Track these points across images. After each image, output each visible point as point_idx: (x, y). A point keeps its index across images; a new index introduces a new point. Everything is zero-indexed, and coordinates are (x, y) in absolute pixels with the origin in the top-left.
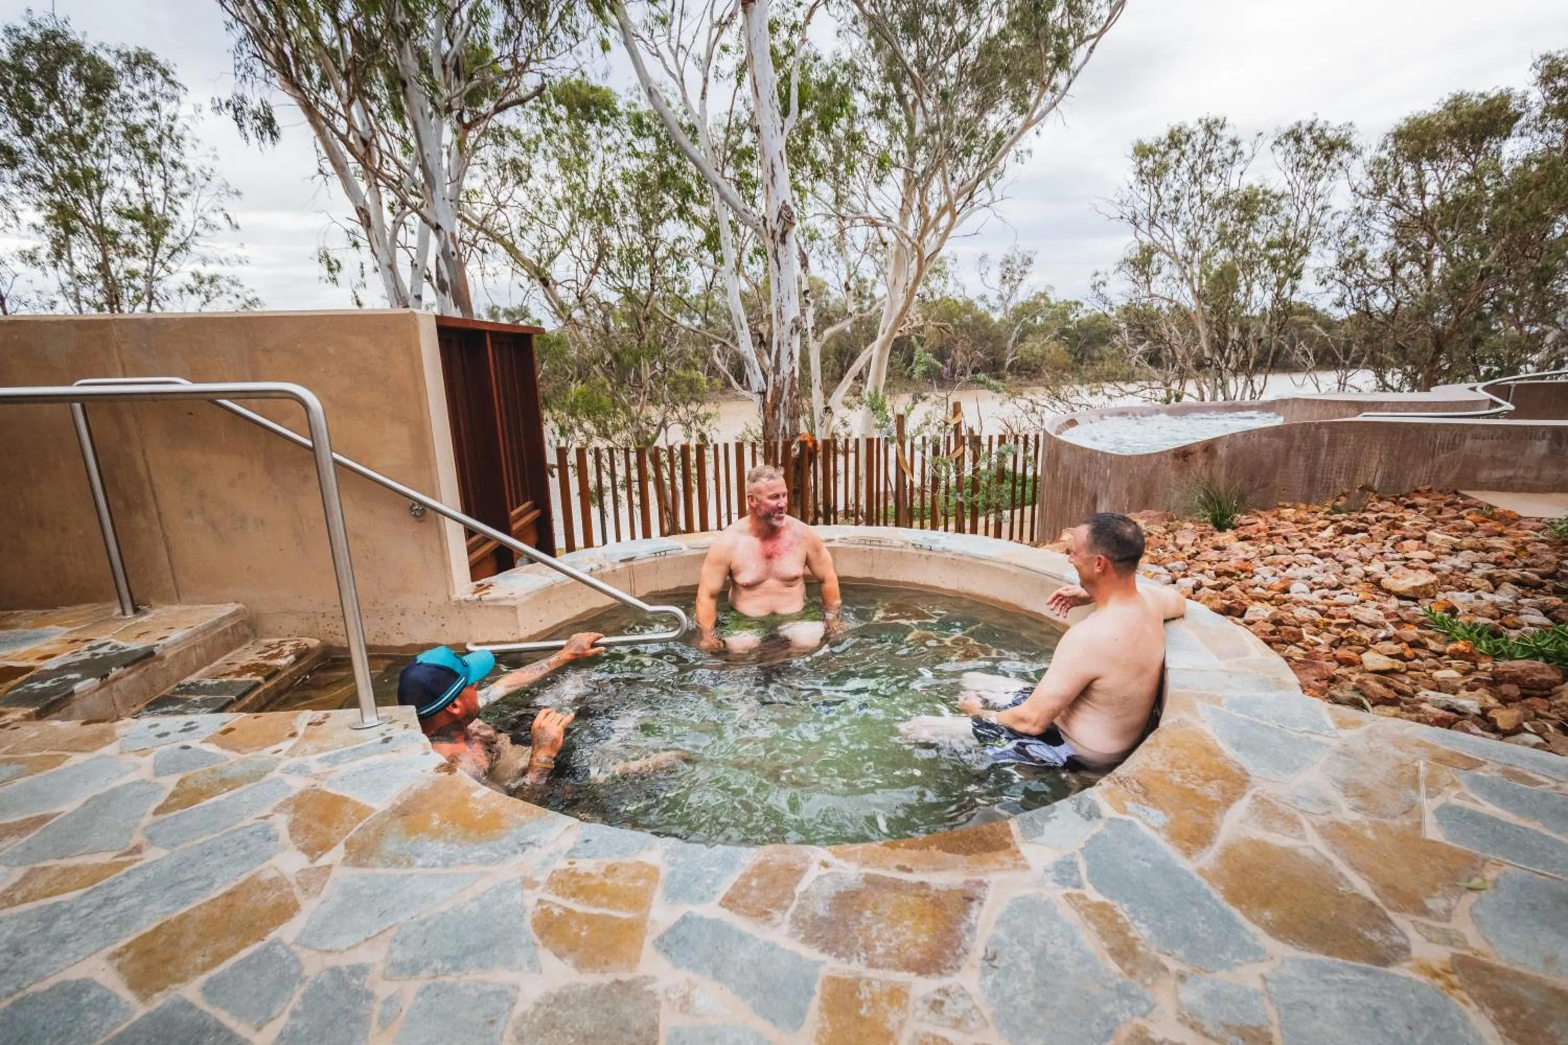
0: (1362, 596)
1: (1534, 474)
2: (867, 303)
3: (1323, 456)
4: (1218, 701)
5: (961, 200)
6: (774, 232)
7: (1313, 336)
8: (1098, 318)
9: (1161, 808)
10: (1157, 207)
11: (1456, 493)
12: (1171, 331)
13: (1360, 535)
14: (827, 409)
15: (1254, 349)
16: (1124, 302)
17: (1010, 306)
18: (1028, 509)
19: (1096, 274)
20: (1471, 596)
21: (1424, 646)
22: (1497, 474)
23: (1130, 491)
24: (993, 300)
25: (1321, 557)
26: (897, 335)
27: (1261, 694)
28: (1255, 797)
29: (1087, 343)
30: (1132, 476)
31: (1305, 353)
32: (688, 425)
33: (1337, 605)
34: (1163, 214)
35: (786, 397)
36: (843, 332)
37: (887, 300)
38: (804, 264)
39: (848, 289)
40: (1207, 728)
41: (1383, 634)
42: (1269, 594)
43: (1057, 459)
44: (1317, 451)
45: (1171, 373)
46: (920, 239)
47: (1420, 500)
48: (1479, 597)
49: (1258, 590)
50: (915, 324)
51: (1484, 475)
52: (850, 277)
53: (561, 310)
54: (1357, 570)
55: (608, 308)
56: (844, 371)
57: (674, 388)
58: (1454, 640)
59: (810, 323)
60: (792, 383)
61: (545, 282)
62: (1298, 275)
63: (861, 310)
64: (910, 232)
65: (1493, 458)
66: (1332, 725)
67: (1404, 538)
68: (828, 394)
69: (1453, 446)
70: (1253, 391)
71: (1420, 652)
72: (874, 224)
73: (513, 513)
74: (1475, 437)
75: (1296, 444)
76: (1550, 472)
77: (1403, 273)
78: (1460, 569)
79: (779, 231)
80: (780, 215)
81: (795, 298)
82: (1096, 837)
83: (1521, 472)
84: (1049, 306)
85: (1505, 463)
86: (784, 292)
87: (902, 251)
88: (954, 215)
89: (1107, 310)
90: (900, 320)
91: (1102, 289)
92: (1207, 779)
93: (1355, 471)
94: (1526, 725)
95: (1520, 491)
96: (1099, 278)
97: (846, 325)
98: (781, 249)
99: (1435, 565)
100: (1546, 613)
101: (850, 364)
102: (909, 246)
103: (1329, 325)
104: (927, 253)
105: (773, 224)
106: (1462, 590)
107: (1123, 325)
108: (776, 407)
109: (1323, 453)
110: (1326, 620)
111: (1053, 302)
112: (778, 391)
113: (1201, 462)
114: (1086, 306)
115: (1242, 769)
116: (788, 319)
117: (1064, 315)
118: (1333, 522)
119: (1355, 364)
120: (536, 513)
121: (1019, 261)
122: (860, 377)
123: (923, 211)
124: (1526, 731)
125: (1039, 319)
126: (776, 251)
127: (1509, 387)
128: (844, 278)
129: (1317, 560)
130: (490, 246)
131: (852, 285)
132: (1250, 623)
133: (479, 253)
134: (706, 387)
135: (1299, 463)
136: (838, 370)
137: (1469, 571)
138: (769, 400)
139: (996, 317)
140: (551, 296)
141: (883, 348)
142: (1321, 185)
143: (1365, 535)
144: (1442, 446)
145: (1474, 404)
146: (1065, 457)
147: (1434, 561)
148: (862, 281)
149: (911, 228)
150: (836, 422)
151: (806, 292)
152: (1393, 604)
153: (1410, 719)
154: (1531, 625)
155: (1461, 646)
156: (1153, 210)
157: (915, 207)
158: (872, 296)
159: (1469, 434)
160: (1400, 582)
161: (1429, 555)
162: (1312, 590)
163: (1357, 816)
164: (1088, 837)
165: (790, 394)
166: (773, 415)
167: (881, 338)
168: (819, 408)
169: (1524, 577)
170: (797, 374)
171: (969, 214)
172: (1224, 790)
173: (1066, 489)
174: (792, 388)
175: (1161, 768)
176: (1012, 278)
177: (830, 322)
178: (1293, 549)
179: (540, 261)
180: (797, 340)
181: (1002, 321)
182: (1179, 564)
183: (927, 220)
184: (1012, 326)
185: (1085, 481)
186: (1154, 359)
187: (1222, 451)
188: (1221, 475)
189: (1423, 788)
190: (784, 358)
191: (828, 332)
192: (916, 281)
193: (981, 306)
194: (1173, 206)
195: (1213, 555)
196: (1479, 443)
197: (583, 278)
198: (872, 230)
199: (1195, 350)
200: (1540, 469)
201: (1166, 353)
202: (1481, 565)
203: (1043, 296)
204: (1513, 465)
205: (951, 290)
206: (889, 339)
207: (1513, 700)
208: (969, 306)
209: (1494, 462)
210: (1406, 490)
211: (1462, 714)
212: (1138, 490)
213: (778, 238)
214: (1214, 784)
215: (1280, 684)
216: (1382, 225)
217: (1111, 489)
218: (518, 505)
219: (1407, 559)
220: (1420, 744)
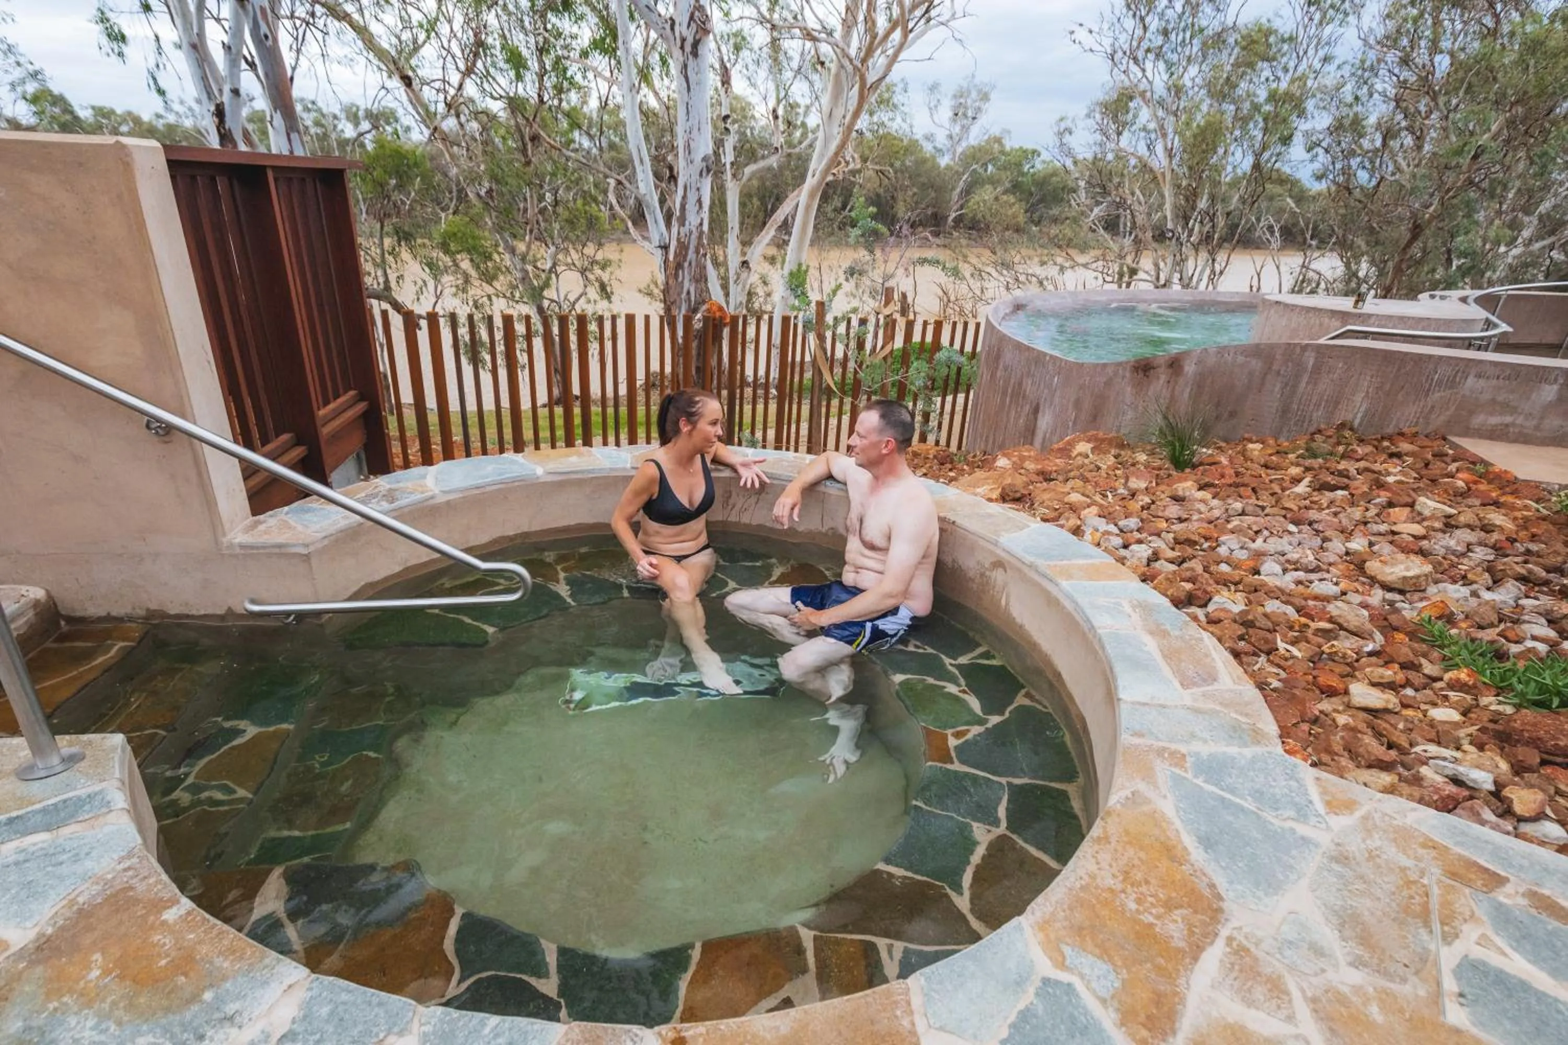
0: (1344, 585)
1: (1534, 422)
2: (798, 134)
3: (1303, 384)
4: (1178, 759)
5: (918, 13)
6: (683, 40)
7: (1282, 210)
8: (1055, 174)
9: (1111, 960)
10: (1141, 39)
11: (1444, 439)
12: (1135, 197)
13: (1340, 493)
14: (745, 264)
15: (1221, 222)
16: (1089, 156)
17: (959, 150)
18: (961, 397)
19: (1062, 119)
20: (1465, 591)
21: (1417, 668)
22: (1494, 420)
23: (1078, 404)
24: (941, 140)
25: (1296, 523)
26: (830, 178)
27: (1233, 750)
28: (1230, 940)
29: (1041, 201)
30: (1081, 387)
31: (1270, 228)
32: (583, 272)
33: (1316, 598)
34: (1148, 50)
35: (691, 255)
36: (770, 169)
37: (820, 134)
38: (726, 81)
39: (776, 117)
40: (1168, 807)
41: (1370, 647)
42: (1237, 574)
43: (998, 357)
44: (1298, 377)
45: (1128, 241)
46: (864, 61)
47: (1405, 446)
48: (1475, 594)
49: (1224, 568)
50: (851, 166)
51: (1478, 420)
52: (779, 101)
53: (428, 117)
54: (1337, 546)
55: (487, 119)
56: (769, 214)
57: (571, 223)
58: (1457, 666)
59: (728, 157)
60: (700, 237)
61: (407, 81)
62: (1286, 140)
63: (790, 145)
64: (853, 52)
65: (1494, 401)
66: (1320, 807)
67: (1391, 504)
68: (746, 243)
69: (1452, 383)
70: (1213, 272)
71: (1412, 675)
72: (809, 35)
73: (322, 412)
74: (1479, 376)
75: (1275, 367)
76: (1553, 422)
77: (1394, 144)
78: (1454, 552)
79: (690, 40)
80: (692, 18)
81: (708, 130)
82: (1025, 1015)
83: (1520, 420)
84: (1003, 152)
85: (1507, 408)
86: (694, 121)
87: (843, 72)
88: (906, 33)
89: (1069, 163)
90: (835, 161)
91: (1067, 138)
92: (1169, 906)
93: (1337, 403)
94: (1549, 811)
95: (1515, 441)
96: (1063, 126)
97: (773, 161)
98: (691, 63)
99: (1424, 544)
100: (1551, 622)
101: (774, 210)
102: (850, 68)
103: (1301, 197)
104: (871, 78)
105: (682, 29)
106: (1455, 582)
107: (1082, 184)
108: (679, 266)
109: (1305, 378)
110: (1303, 620)
111: (1008, 148)
112: (683, 247)
113: (1163, 378)
114: (1045, 156)
115: (1212, 886)
116: (698, 157)
117: (1019, 165)
118: (1307, 469)
119: (1322, 245)
120: (362, 406)
121: (974, 95)
122: (786, 227)
123: (870, 22)
124: (1547, 817)
125: (990, 167)
126: (685, 66)
127: (1499, 297)
128: (772, 103)
129: (1292, 528)
130: (334, 25)
131: (780, 112)
132: (1213, 621)
133: (319, 35)
134: (607, 226)
135: (1275, 388)
136: (761, 216)
137: (1463, 555)
138: (671, 257)
139: (944, 161)
140: (417, 101)
141: (812, 196)
142: (1328, 30)
143: (1346, 493)
144: (1440, 383)
145: (1467, 323)
146: (1008, 356)
147: (1424, 537)
148: (793, 106)
149: (854, 46)
150: (754, 278)
151: (726, 118)
152: (1377, 596)
153: (1410, 798)
154: (1534, 638)
155: (1463, 675)
156: (1135, 44)
157: (861, 18)
158: (804, 124)
159: (1473, 372)
160: (1388, 570)
161: (1417, 529)
162: (1285, 571)
163: (1355, 977)
164: (1012, 1018)
165: (697, 252)
166: (676, 276)
167: (810, 181)
168: (734, 262)
169: (1530, 572)
170: (706, 228)
171: (923, 33)
172: (1190, 928)
173: (1004, 393)
174: (700, 244)
175: (1110, 882)
176: (965, 115)
177: (752, 157)
178: (1263, 508)
179: (400, 53)
180: (707, 185)
181: (948, 167)
182: (1133, 522)
183: (874, 37)
184: (960, 175)
185: (1028, 386)
186: (1111, 225)
187: (1190, 368)
188: (1185, 394)
189: (1437, 927)
190: (691, 207)
191: (748, 170)
192: (856, 115)
193: (928, 147)
194: (1159, 41)
195: (1174, 510)
196: (1482, 382)
197: (455, 78)
198: (809, 44)
199: (1156, 217)
200: (1542, 418)
201: (1125, 221)
202: (1478, 549)
203: (998, 140)
204: (1514, 410)
205: (896, 125)
206: (819, 183)
207: (1530, 770)
208: (913, 147)
209: (1495, 406)
210: (1390, 430)
211: (1473, 791)
212: (1087, 405)
213: (688, 48)
214: (1177, 914)
215: (1257, 736)
216: (1384, 84)
217: (1057, 400)
218: (337, 396)
219: (1394, 533)
220: (1430, 845)
